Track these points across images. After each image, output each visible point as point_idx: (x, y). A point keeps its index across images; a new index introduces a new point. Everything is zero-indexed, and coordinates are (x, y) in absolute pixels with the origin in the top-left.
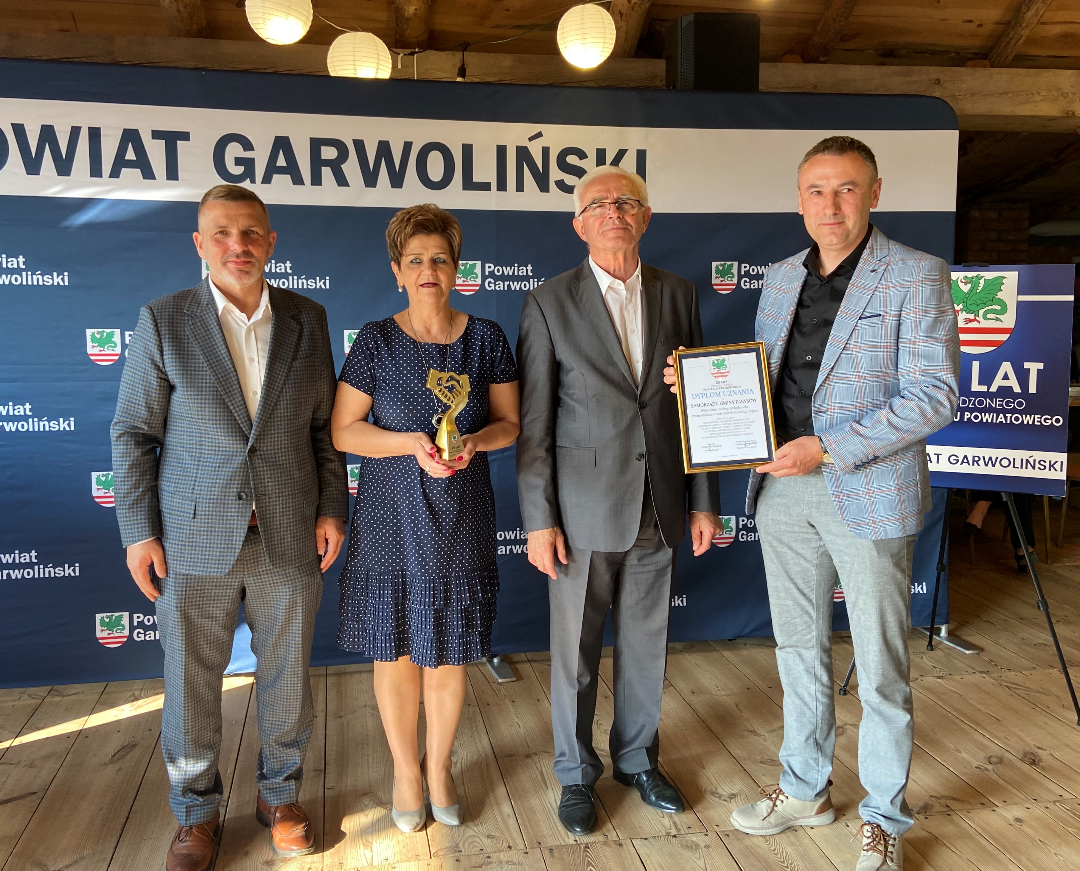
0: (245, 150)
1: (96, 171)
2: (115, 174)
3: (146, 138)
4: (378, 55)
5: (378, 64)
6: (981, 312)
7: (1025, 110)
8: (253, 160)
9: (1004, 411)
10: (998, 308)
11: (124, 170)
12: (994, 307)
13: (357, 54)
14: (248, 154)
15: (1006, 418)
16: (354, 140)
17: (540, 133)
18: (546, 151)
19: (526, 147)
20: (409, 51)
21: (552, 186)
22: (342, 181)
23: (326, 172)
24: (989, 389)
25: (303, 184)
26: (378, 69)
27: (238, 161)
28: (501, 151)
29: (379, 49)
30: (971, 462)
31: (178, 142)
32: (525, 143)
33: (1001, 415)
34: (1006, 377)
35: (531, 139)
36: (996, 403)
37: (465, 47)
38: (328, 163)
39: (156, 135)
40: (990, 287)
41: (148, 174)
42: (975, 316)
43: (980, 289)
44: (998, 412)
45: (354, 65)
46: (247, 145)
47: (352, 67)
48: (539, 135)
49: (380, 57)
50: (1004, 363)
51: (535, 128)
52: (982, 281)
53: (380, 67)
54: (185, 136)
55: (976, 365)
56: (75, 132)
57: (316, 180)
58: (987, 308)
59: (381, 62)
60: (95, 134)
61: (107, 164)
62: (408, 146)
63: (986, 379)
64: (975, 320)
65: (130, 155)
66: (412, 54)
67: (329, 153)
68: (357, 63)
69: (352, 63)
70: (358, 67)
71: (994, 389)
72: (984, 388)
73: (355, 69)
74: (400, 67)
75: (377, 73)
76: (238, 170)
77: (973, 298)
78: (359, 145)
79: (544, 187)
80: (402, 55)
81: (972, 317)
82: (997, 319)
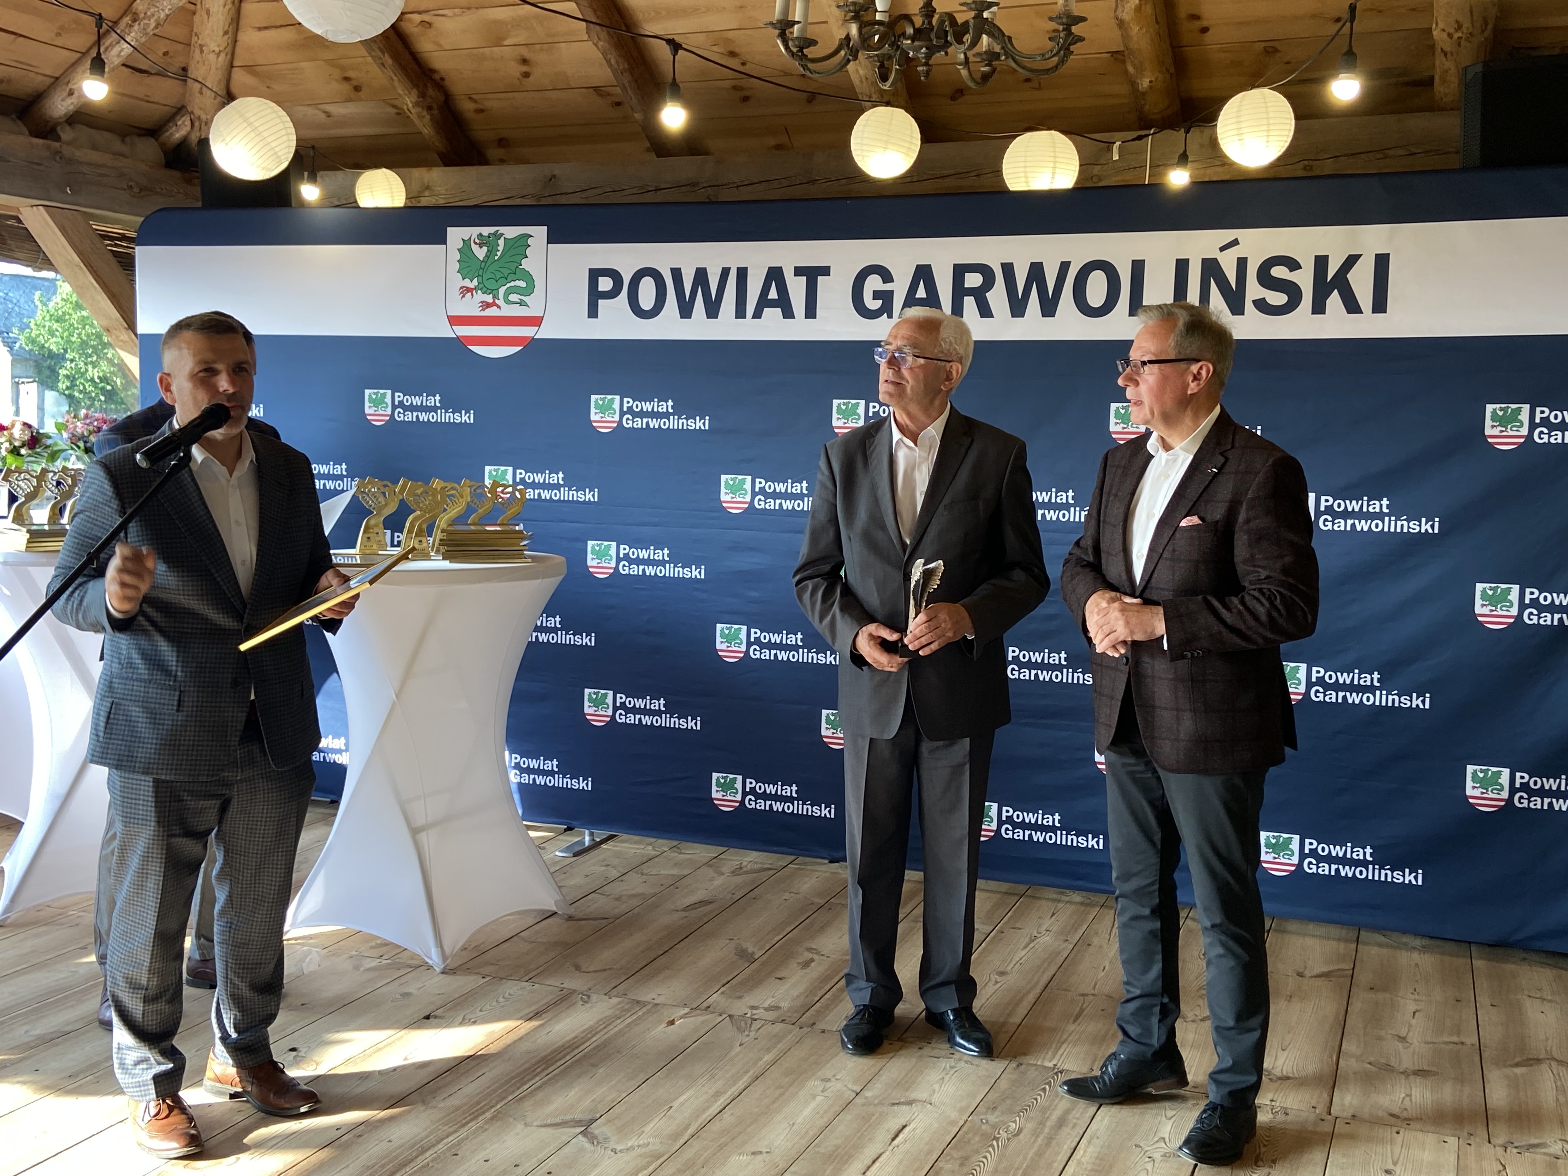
0: (884, 282)
1: (741, 312)
2: (757, 314)
3: (789, 275)
4: (1056, 157)
5: (1054, 168)
8: (892, 292)
11: (766, 310)
14: (888, 287)
16: (1002, 264)
17: (1235, 240)
18: (1242, 263)
19: (1214, 260)
21: (1249, 307)
22: (985, 311)
23: (969, 302)
27: (877, 295)
28: (1182, 266)
29: (1064, 149)
31: (819, 277)
32: (1214, 254)
35: (1223, 249)
38: (971, 292)
39: (799, 271)
46: (887, 277)
48: (1234, 243)
49: (1058, 160)
51: (1226, 235)
53: (1058, 171)
54: (826, 271)
56: (725, 273)
59: (1058, 165)
60: (742, 274)
61: (751, 305)
62: (1065, 267)
65: (773, 294)
66: (1141, 138)
67: (973, 280)
73: (1026, 177)
74: (1116, 158)
76: (874, 305)
78: (1008, 269)
79: (1237, 308)
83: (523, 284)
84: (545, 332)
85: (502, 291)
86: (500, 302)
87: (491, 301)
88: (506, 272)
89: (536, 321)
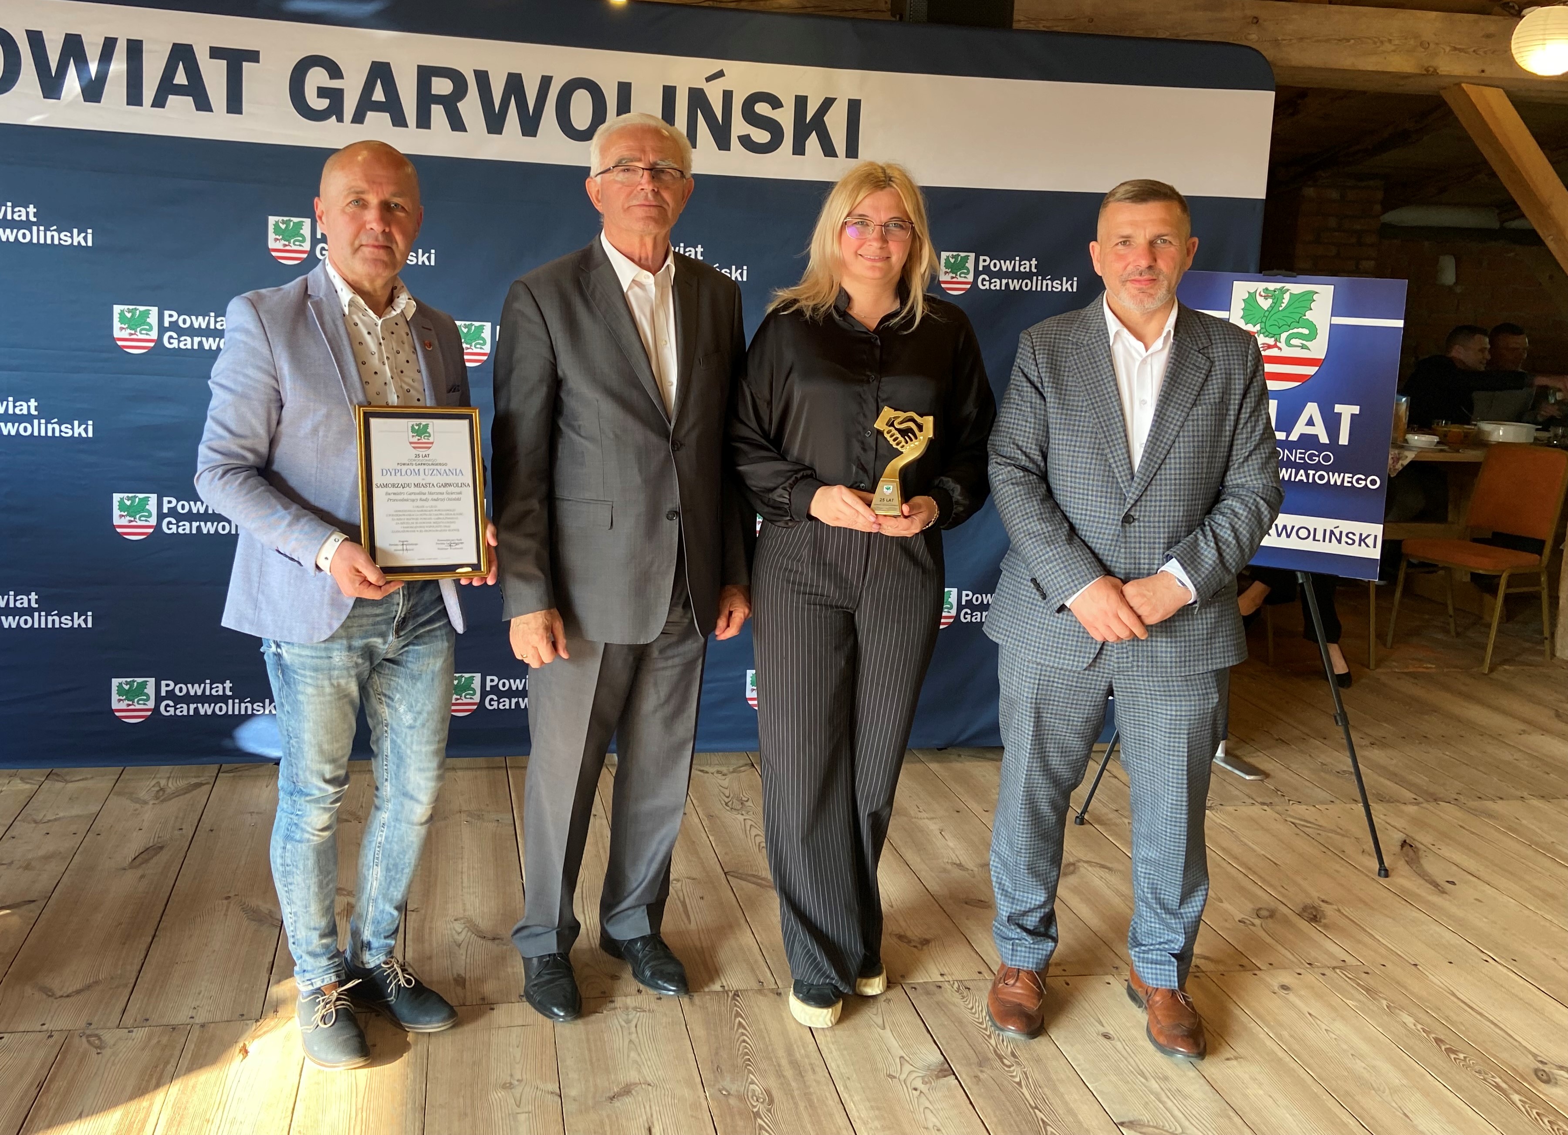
0: (331, 78)
7: (1369, 63)
9: (1306, 467)
12: (1302, 329)
15: (1307, 476)
16: (475, 72)
17: (721, 71)
18: (727, 97)
19: (702, 90)
21: (735, 142)
22: (458, 125)
23: (438, 112)
24: (1288, 436)
25: (407, 128)
28: (669, 94)
32: (700, 84)
33: (1302, 472)
34: (1310, 423)
35: (708, 79)
36: (1297, 456)
38: (439, 98)
40: (1296, 305)
43: (1284, 305)
44: (1297, 467)
48: (720, 74)
50: (1309, 404)
51: (714, 65)
52: (1287, 296)
57: (424, 123)
62: (545, 82)
63: (1286, 422)
64: (1276, 346)
67: (442, 86)
71: (1294, 437)
77: (1275, 317)
78: (482, 77)
79: (723, 143)
82: (1305, 345)
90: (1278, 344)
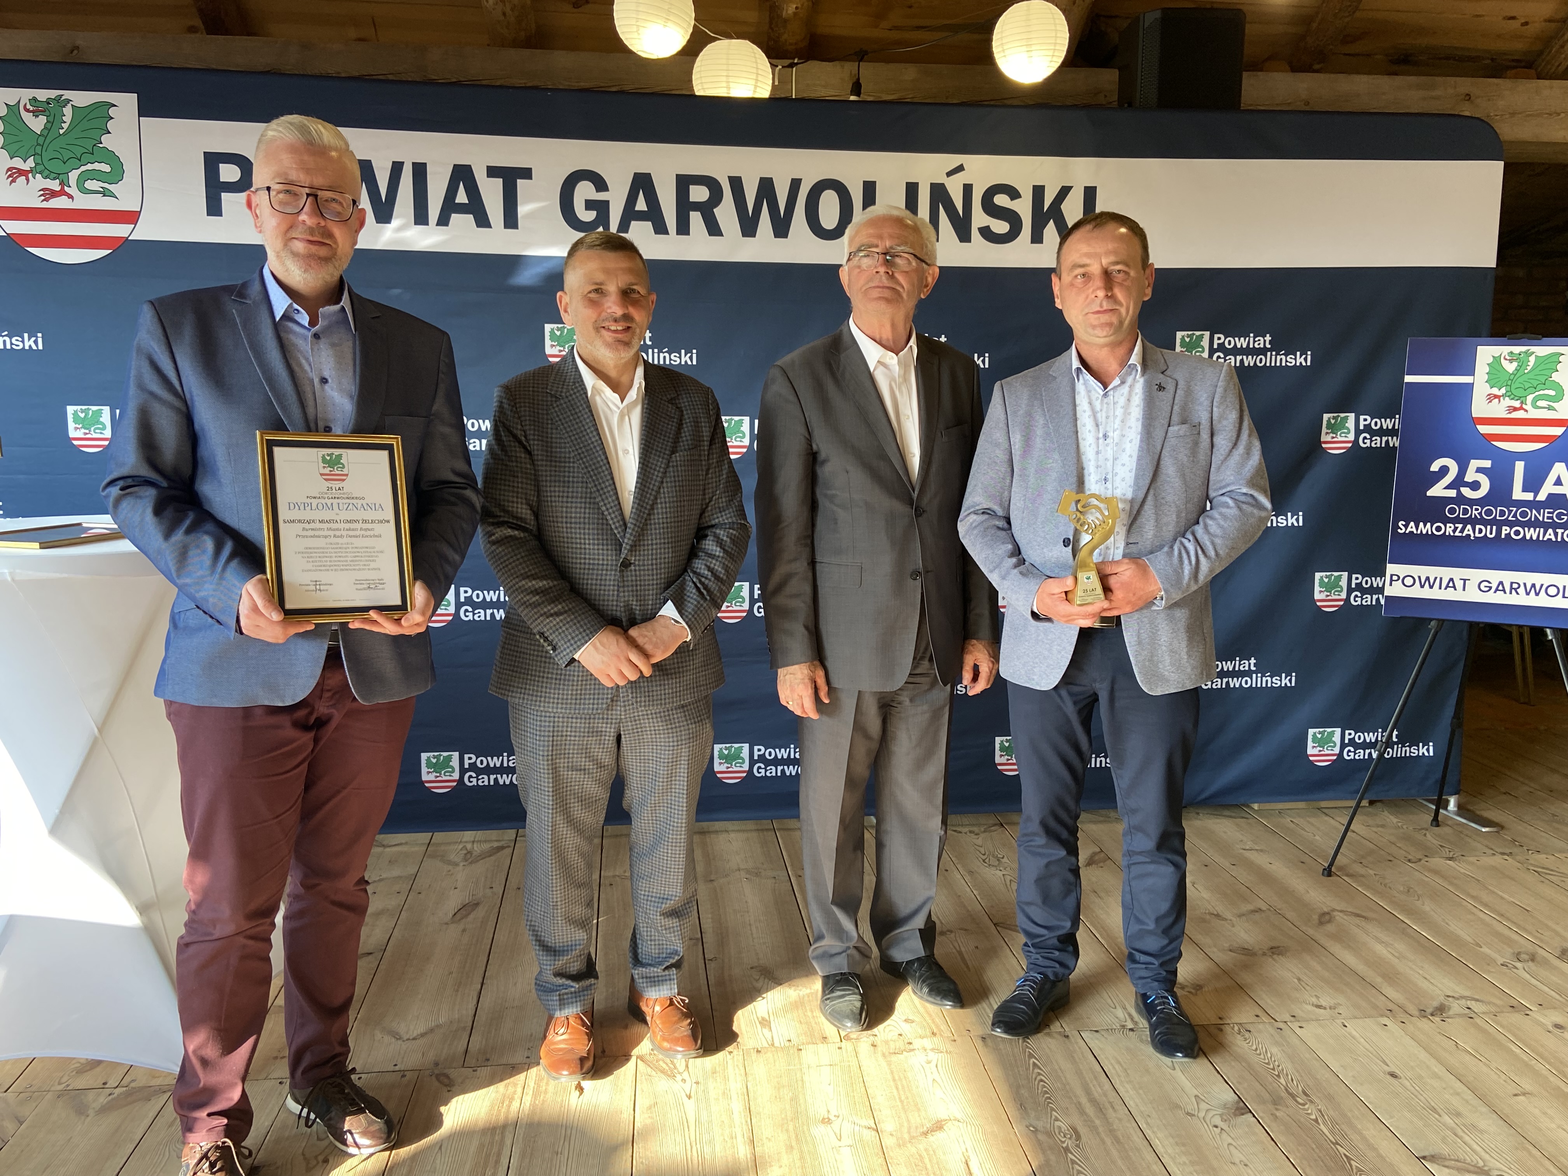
0: (597, 191)
1: (421, 218)
2: (443, 221)
3: (480, 175)
4: (757, 68)
5: (757, 80)
6: (1530, 398)
8: (608, 202)
9: (1555, 526)
10: (1552, 393)
11: (454, 216)
12: (1546, 392)
13: (731, 67)
14: (602, 196)
15: (1556, 534)
16: (729, 177)
17: (962, 166)
18: (968, 189)
19: (942, 186)
20: (787, 62)
21: (975, 234)
22: (714, 229)
23: (696, 219)
24: (1535, 497)
25: (667, 233)
26: (756, 87)
27: (590, 205)
28: (912, 189)
29: (759, 61)
30: (1508, 589)
31: (518, 181)
32: (941, 179)
33: (1550, 531)
34: (1558, 482)
35: (949, 174)
36: (1544, 515)
37: (861, 56)
38: (697, 206)
39: (493, 172)
40: (1542, 367)
41: (483, 221)
42: (1522, 403)
43: (1529, 368)
44: (1546, 526)
45: (728, 82)
46: (600, 184)
47: (724, 85)
48: (960, 169)
49: (760, 72)
50: (1557, 464)
51: (955, 160)
52: (1532, 359)
53: (759, 84)
54: (527, 173)
55: (1520, 467)
56: (397, 168)
57: (683, 228)
58: (1537, 393)
59: (760, 78)
60: (420, 171)
61: (434, 210)
62: (795, 184)
63: (1533, 483)
64: (1521, 408)
65: (462, 197)
66: (791, 66)
67: (698, 194)
68: (731, 79)
69: (724, 79)
70: (732, 85)
71: (1542, 497)
72: (1529, 496)
73: (728, 88)
74: (776, 83)
75: (755, 92)
76: (588, 216)
77: (1521, 380)
78: (736, 183)
79: (964, 235)
80: (780, 67)
81: (1517, 404)
82: (1550, 408)
83: (106, 168)
84: (142, 232)
85: (74, 176)
86: (73, 190)
87: (58, 188)
88: (78, 151)
89: (131, 217)
90: (1524, 406)
